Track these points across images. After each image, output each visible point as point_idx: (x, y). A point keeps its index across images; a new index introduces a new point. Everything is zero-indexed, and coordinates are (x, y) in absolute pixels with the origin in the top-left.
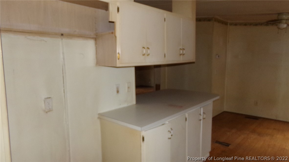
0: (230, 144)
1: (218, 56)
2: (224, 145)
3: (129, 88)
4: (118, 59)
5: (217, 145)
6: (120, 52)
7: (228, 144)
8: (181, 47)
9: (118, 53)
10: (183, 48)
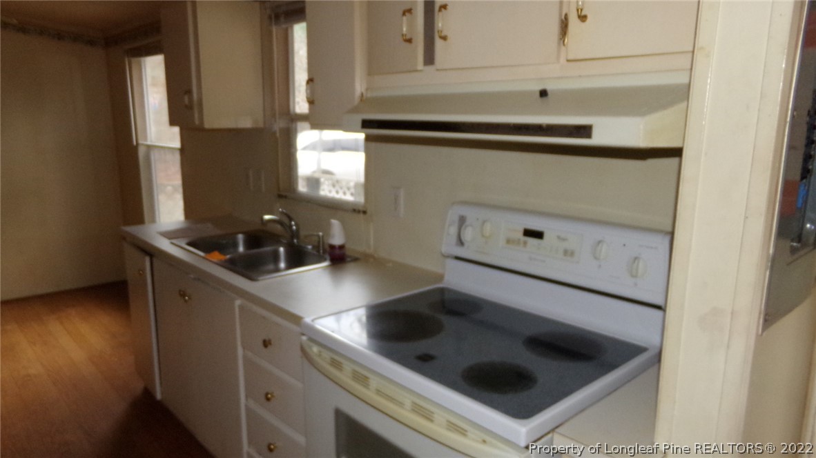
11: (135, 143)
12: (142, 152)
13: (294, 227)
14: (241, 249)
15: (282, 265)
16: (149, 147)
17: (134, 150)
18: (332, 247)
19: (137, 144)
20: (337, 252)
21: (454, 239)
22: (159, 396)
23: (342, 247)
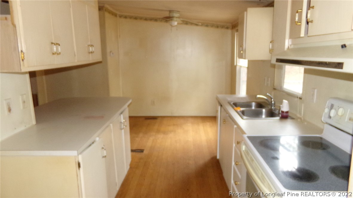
0: (143, 150)
1: (113, 54)
2: (138, 152)
3: (24, 102)
4: (23, 60)
5: (134, 153)
6: (24, 50)
7: (141, 150)
8: (89, 43)
9: (22, 51)
10: (92, 44)
11: (235, 64)
12: (238, 68)
13: (273, 102)
14: (253, 108)
15: (264, 116)
16: (241, 67)
17: (235, 67)
18: (283, 112)
19: (236, 65)
20: (285, 114)
21: (327, 116)
22: (218, 157)
23: (287, 112)
